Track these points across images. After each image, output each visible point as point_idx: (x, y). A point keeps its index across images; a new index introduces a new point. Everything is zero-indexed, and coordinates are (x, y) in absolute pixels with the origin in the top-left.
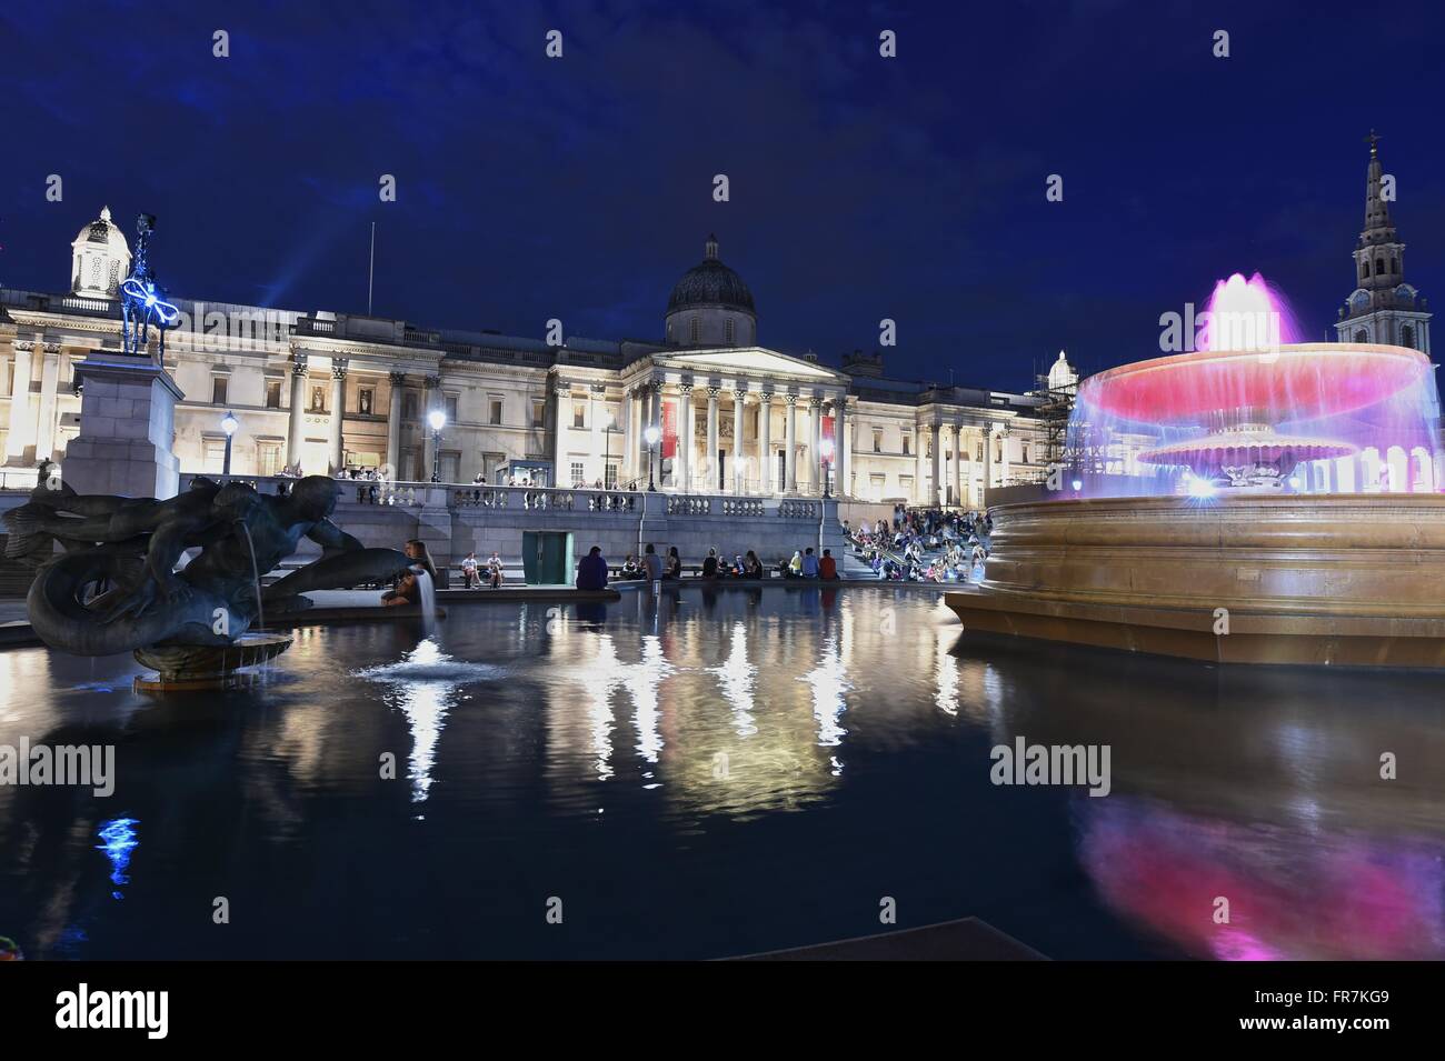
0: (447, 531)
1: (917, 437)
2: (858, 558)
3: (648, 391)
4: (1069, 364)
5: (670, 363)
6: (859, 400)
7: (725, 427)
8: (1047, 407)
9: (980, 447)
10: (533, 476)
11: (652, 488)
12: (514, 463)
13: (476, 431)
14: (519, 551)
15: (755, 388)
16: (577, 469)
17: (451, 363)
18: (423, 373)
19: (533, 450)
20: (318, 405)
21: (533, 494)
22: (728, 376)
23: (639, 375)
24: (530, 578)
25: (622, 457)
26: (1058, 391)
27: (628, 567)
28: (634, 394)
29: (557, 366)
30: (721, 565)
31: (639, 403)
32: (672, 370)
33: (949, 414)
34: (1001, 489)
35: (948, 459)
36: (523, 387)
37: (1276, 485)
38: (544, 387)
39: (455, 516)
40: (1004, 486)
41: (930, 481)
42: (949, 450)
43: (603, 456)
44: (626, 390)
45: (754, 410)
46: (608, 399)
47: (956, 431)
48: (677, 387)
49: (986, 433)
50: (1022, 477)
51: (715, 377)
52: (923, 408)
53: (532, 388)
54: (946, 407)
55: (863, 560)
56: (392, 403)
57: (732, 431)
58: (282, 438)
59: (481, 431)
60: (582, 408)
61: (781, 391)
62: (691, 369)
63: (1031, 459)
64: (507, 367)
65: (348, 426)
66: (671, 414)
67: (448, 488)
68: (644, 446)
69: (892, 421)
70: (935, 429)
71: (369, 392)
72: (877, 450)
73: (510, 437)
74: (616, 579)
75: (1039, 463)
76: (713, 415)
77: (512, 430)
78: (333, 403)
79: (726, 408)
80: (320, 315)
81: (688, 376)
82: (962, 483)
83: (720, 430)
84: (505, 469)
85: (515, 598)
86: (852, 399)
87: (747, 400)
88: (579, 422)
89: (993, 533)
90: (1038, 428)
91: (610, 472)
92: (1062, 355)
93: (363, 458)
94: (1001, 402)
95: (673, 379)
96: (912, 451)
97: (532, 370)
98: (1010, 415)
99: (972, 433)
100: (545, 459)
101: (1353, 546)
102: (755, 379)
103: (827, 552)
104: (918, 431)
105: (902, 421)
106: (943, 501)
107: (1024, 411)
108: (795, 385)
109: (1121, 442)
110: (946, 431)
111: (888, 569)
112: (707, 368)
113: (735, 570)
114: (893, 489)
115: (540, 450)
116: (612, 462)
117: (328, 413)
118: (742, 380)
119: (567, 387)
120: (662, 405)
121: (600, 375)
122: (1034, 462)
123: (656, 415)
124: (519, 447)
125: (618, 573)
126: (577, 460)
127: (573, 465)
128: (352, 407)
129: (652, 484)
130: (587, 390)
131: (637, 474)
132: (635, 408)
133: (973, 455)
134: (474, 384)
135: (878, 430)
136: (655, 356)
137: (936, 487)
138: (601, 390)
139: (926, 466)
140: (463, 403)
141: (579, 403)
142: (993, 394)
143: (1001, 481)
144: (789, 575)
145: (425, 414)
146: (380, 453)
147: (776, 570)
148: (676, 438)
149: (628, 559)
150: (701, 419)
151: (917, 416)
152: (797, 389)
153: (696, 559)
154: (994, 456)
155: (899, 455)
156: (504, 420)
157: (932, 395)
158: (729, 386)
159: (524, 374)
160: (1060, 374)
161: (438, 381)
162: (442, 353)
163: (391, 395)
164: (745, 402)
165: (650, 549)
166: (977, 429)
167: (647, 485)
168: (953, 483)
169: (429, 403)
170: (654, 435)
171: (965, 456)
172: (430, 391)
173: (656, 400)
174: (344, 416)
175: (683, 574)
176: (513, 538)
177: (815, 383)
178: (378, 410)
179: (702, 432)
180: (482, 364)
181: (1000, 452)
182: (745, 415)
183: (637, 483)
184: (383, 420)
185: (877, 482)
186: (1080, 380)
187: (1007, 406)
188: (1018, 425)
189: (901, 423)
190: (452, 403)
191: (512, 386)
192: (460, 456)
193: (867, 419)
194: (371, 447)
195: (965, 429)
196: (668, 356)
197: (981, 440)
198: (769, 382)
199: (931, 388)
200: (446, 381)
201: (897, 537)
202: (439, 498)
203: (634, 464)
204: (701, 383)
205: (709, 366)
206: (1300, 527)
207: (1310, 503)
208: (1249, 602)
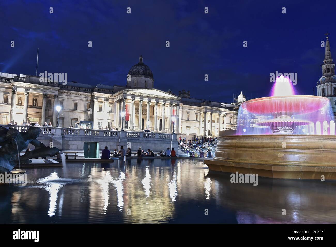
0: (61, 142)
1: (200, 116)
2: (182, 151)
3: (121, 101)
4: (243, 96)
5: (128, 93)
6: (183, 105)
7: (144, 112)
8: (237, 108)
9: (218, 119)
10: (87, 125)
11: (122, 130)
12: (81, 122)
13: (69, 112)
14: (83, 147)
15: (153, 101)
16: (100, 124)
17: (62, 91)
18: (53, 94)
19: (86, 118)
20: (20, 103)
21: (87, 131)
22: (145, 97)
23: (119, 96)
24: (86, 156)
25: (113, 120)
26: (240, 103)
27: (115, 153)
28: (117, 102)
29: (94, 93)
30: (142, 153)
31: (119, 104)
32: (129, 95)
33: (209, 109)
34: (224, 131)
35: (208, 122)
36: (84, 99)
37: (291, 132)
38: (90, 99)
39: (63, 137)
40: (225, 130)
41: (203, 129)
42: (209, 119)
43: (107, 120)
44: (115, 100)
45: (153, 107)
46: (109, 103)
47: (211, 114)
48: (130, 100)
49: (220, 115)
50: (230, 128)
51: (141, 97)
52: (202, 107)
53: (86, 99)
54: (208, 107)
55: (184, 151)
56: (43, 103)
57: (146, 113)
58: (8, 113)
59: (71, 112)
60: (102, 105)
61: (161, 101)
62: (134, 95)
63: (232, 123)
64: (79, 93)
65: (29, 109)
66: (128, 108)
67: (61, 129)
68: (120, 117)
69: (193, 111)
70: (205, 113)
71: (36, 99)
72: (188, 119)
73: (79, 113)
74: (112, 156)
75: (234, 124)
76: (141, 108)
77: (80, 112)
78: (25, 102)
79: (145, 106)
80: (21, 75)
81: (133, 96)
82: (213, 129)
83: (143, 113)
84: (79, 123)
85: (81, 161)
86: (181, 104)
87: (151, 104)
88: (101, 109)
89: (218, 144)
90: (234, 114)
91: (110, 124)
92: (241, 93)
93: (34, 119)
94: (224, 106)
95: (129, 97)
96: (198, 120)
97: (86, 94)
98: (226, 110)
99: (215, 115)
100: (90, 121)
101: (307, 148)
102: (153, 98)
103: (173, 149)
104: (200, 114)
105: (196, 111)
106: (207, 134)
107: (230, 109)
108: (165, 100)
110: (208, 114)
111: (191, 154)
112: (139, 94)
113: (147, 154)
114: (193, 131)
115: (88, 116)
116: (110, 122)
117: (23, 105)
118: (149, 98)
119: (97, 99)
120: (125, 105)
121: (107, 95)
122: (233, 124)
123: (124, 108)
124: (82, 117)
125: (112, 155)
126: (100, 121)
127: (98, 122)
128: (31, 104)
129: (122, 129)
130: (103, 100)
131: (118, 125)
132: (117, 106)
133: (216, 121)
134: (68, 97)
135: (189, 114)
136: (123, 90)
137: (205, 130)
138: (107, 100)
139: (202, 124)
140: (65, 103)
141: (101, 104)
142: (222, 104)
143: (223, 129)
144: (162, 155)
145: (53, 107)
146: (39, 118)
147: (159, 154)
148: (129, 115)
149: (115, 150)
150: (137, 110)
151: (200, 110)
152: (165, 101)
153: (135, 151)
154: (222, 122)
155: (195, 121)
156: (78, 108)
157: (204, 103)
158: (145, 100)
159: (84, 95)
160: (241, 98)
161: (58, 97)
162: (59, 88)
163: (43, 101)
164: (150, 105)
165: (122, 147)
166: (217, 114)
167: (121, 129)
168: (210, 129)
169: (55, 103)
170: (123, 114)
171: (214, 122)
172: (55, 100)
173: (124, 103)
174: (28, 106)
175: (132, 155)
176: (81, 144)
177: (171, 99)
178: (39, 105)
179: (137, 113)
180: (71, 92)
181: (224, 120)
182: (150, 108)
183: (118, 128)
184: (40, 108)
185: (188, 129)
187: (226, 107)
188: (229, 113)
189: (195, 112)
190: (62, 103)
191: (80, 98)
192: (64, 119)
193: (185, 110)
194: (36, 116)
195: (214, 114)
196: (127, 91)
197: (218, 117)
198: (157, 99)
199: (204, 102)
200: (60, 96)
201: (194, 145)
202: (59, 132)
203: (117, 122)
204: (137, 99)
205: (140, 94)
206: (294, 143)
207: (297, 137)
208: (281, 163)
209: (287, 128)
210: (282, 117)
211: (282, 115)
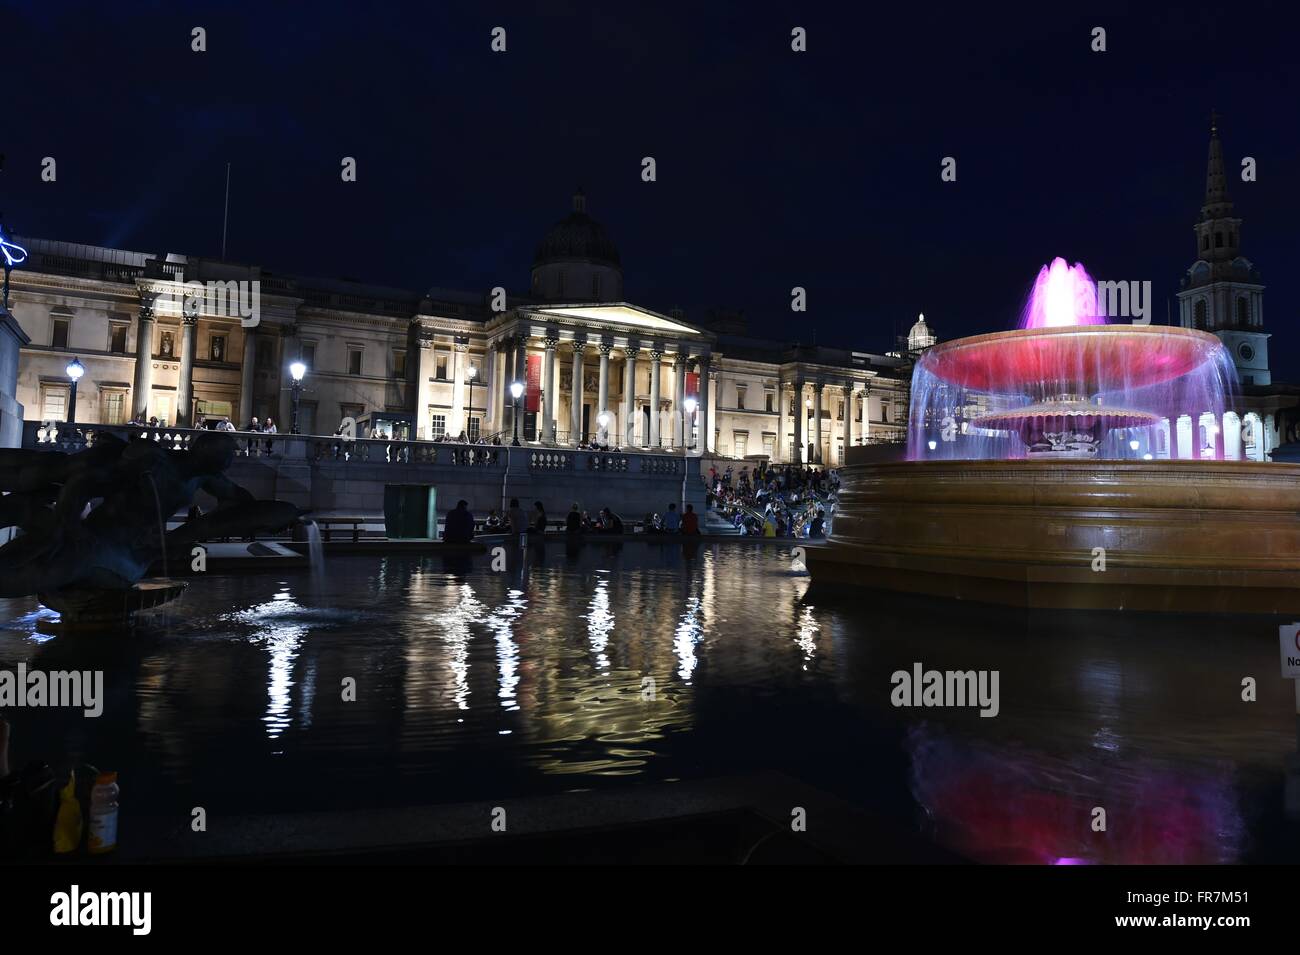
0: (307, 483)
1: (780, 395)
2: (719, 514)
3: (515, 344)
4: (928, 326)
5: (537, 317)
6: (723, 357)
7: (591, 384)
8: (906, 367)
9: (841, 406)
10: (395, 429)
11: (516, 442)
12: (376, 415)
13: (333, 381)
14: (380, 503)
15: (621, 343)
16: (439, 423)
17: (309, 310)
18: (280, 320)
19: (394, 401)
20: (167, 350)
21: (397, 446)
22: (594, 331)
23: (503, 327)
24: (390, 532)
25: (485, 410)
26: (917, 352)
27: (491, 521)
28: (499, 347)
29: (420, 316)
30: (585, 520)
31: (503, 357)
32: (539, 323)
33: (811, 373)
34: (861, 446)
35: (809, 417)
36: (384, 337)
37: (1091, 450)
38: (405, 338)
39: (315, 468)
40: (864, 444)
41: (792, 439)
42: (811, 408)
43: (465, 408)
44: (490, 343)
45: (618, 366)
46: (471, 351)
47: (818, 390)
48: (542, 340)
49: (847, 392)
50: (881, 436)
51: (581, 330)
52: (786, 366)
53: (393, 338)
54: (808, 366)
55: (725, 516)
56: (246, 349)
57: (597, 385)
58: (128, 385)
59: (340, 381)
60: (445, 360)
61: (647, 348)
62: (556, 322)
63: (891, 418)
64: (368, 316)
65: (198, 373)
66: (535, 367)
67: (308, 440)
68: (508, 399)
69: (757, 378)
70: (798, 387)
71: (222, 339)
72: (741, 407)
73: (369, 387)
74: (480, 533)
75: (897, 422)
76: (578, 370)
77: (372, 381)
79: (592, 363)
80: (170, 258)
81: (553, 328)
82: (823, 441)
83: (585, 384)
84: (367, 421)
85: (375, 550)
86: (716, 357)
87: (612, 355)
88: (441, 374)
89: (841, 491)
90: (898, 388)
91: (472, 423)
92: (921, 317)
93: (214, 408)
94: (862, 361)
95: (538, 332)
96: (775, 408)
97: (393, 319)
98: (870, 374)
99: (833, 392)
100: (404, 410)
101: (1145, 506)
102: (621, 334)
103: (689, 507)
104: (781, 389)
105: (765, 379)
106: (805, 459)
107: (884, 371)
108: (661, 340)
109: (976, 403)
110: (808, 391)
111: (747, 525)
112: (572, 322)
113: (598, 525)
114: (755, 447)
115: (399, 398)
116: (475, 415)
117: (178, 359)
118: (609, 333)
119: (430, 337)
120: (527, 358)
121: (463, 326)
122: (893, 421)
123: (521, 369)
124: (379, 398)
125: (481, 527)
126: (439, 412)
127: (434, 417)
128: (202, 354)
129: (516, 438)
130: (451, 343)
131: (500, 428)
132: (499, 361)
133: (834, 415)
134: (332, 332)
135: (742, 388)
136: (520, 309)
137: (798, 444)
138: (465, 342)
139: (789, 426)
140: (321, 352)
141: (441, 355)
142: (854, 354)
143: (861, 440)
144: (651, 530)
145: (281, 363)
146: (232, 402)
147: (640, 525)
148: (540, 392)
149: (491, 513)
150: (566, 375)
151: (781, 374)
152: (662, 345)
153: (560, 514)
154: (854, 416)
155: (762, 412)
156: (365, 370)
157: (796, 353)
158: (594, 341)
159: (386, 324)
160: (920, 336)
161: (295, 329)
162: (300, 300)
163: (245, 343)
164: (611, 356)
165: (514, 503)
166: (839, 388)
167: (511, 439)
168: (813, 441)
169: (285, 352)
170: (518, 390)
171: (827, 415)
172: (286, 340)
173: (521, 354)
174: (194, 363)
175: (548, 529)
176: (374, 491)
177: (680, 339)
178: (231, 357)
179: (566, 386)
180: (341, 313)
181: (861, 411)
182: (610, 370)
183: (500, 436)
184: (236, 367)
185: (740, 439)
186: (937, 342)
187: (868, 366)
188: (878, 385)
189: (765, 381)
190: (308, 354)
191: (372, 336)
192: (316, 408)
193: (731, 376)
194: (222, 395)
195: (827, 388)
196: (533, 309)
197: (842, 398)
198: (636, 335)
199: (795, 347)
200: (303, 329)
201: (759, 494)
202: (298, 449)
203: (497, 417)
204: (566, 337)
205: (575, 320)
206: (1101, 489)
207: (1110, 468)
208: (1057, 555)
209: (1078, 437)
210: (1061, 399)
211: (1059, 391)
